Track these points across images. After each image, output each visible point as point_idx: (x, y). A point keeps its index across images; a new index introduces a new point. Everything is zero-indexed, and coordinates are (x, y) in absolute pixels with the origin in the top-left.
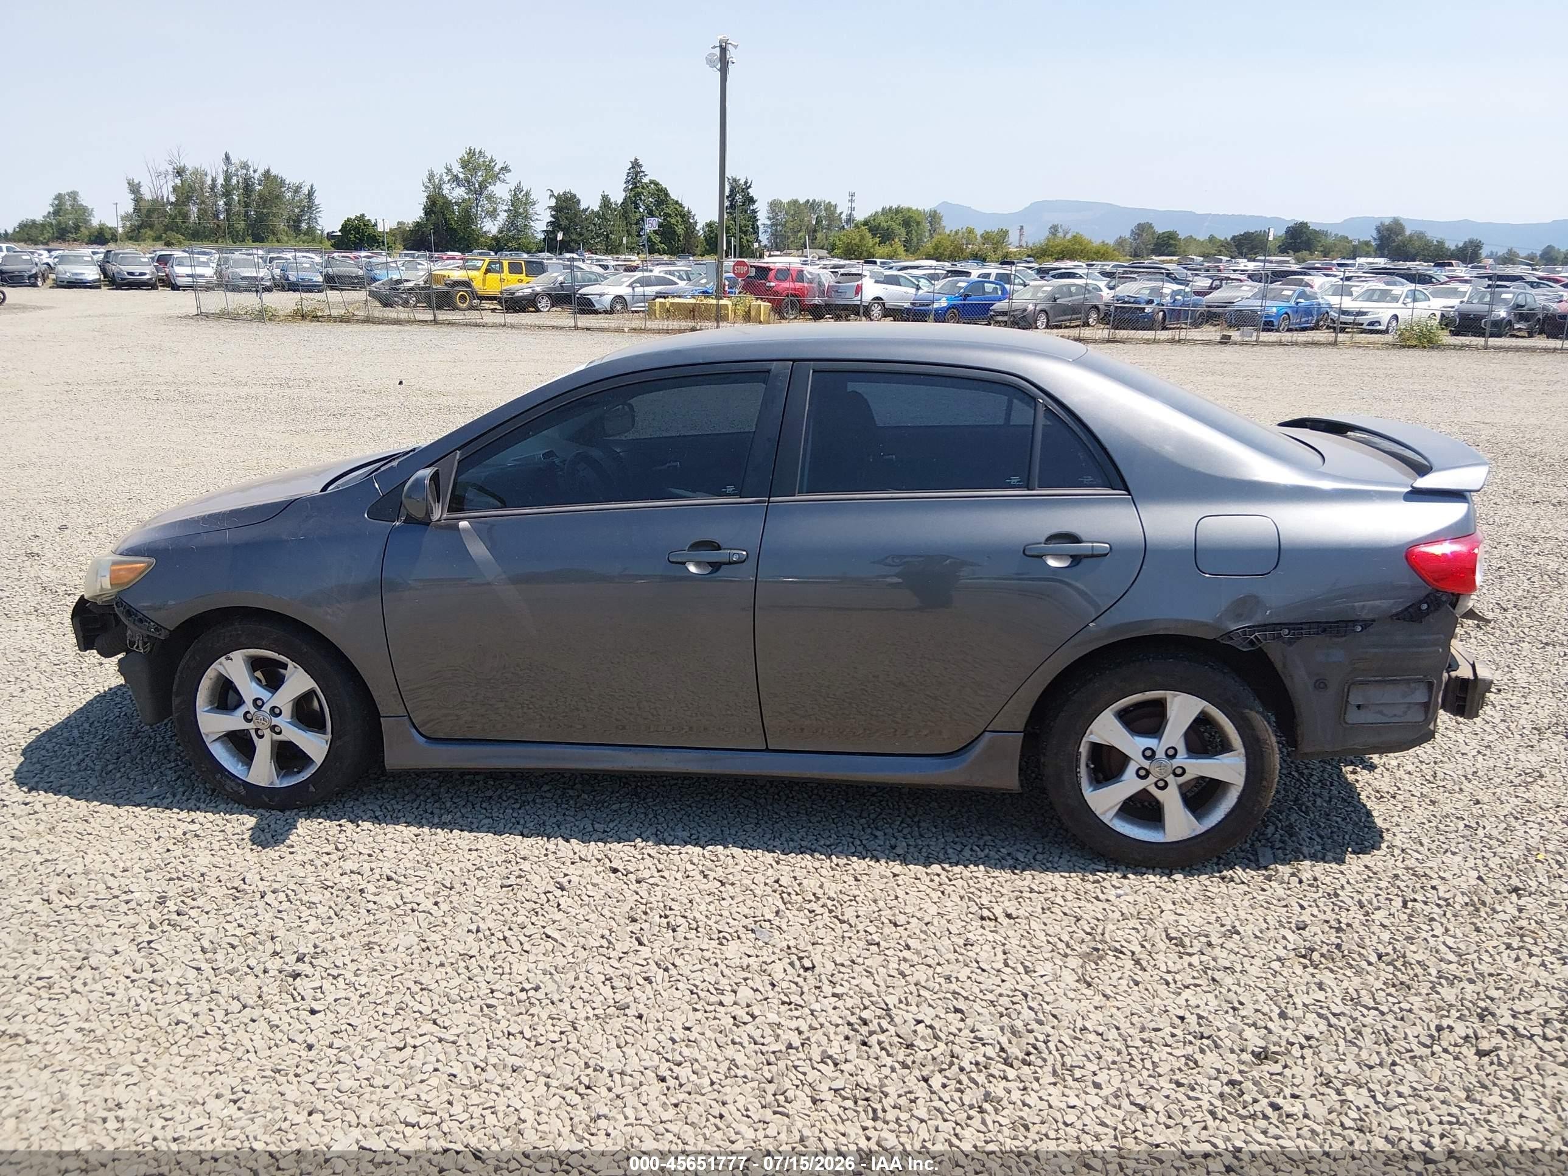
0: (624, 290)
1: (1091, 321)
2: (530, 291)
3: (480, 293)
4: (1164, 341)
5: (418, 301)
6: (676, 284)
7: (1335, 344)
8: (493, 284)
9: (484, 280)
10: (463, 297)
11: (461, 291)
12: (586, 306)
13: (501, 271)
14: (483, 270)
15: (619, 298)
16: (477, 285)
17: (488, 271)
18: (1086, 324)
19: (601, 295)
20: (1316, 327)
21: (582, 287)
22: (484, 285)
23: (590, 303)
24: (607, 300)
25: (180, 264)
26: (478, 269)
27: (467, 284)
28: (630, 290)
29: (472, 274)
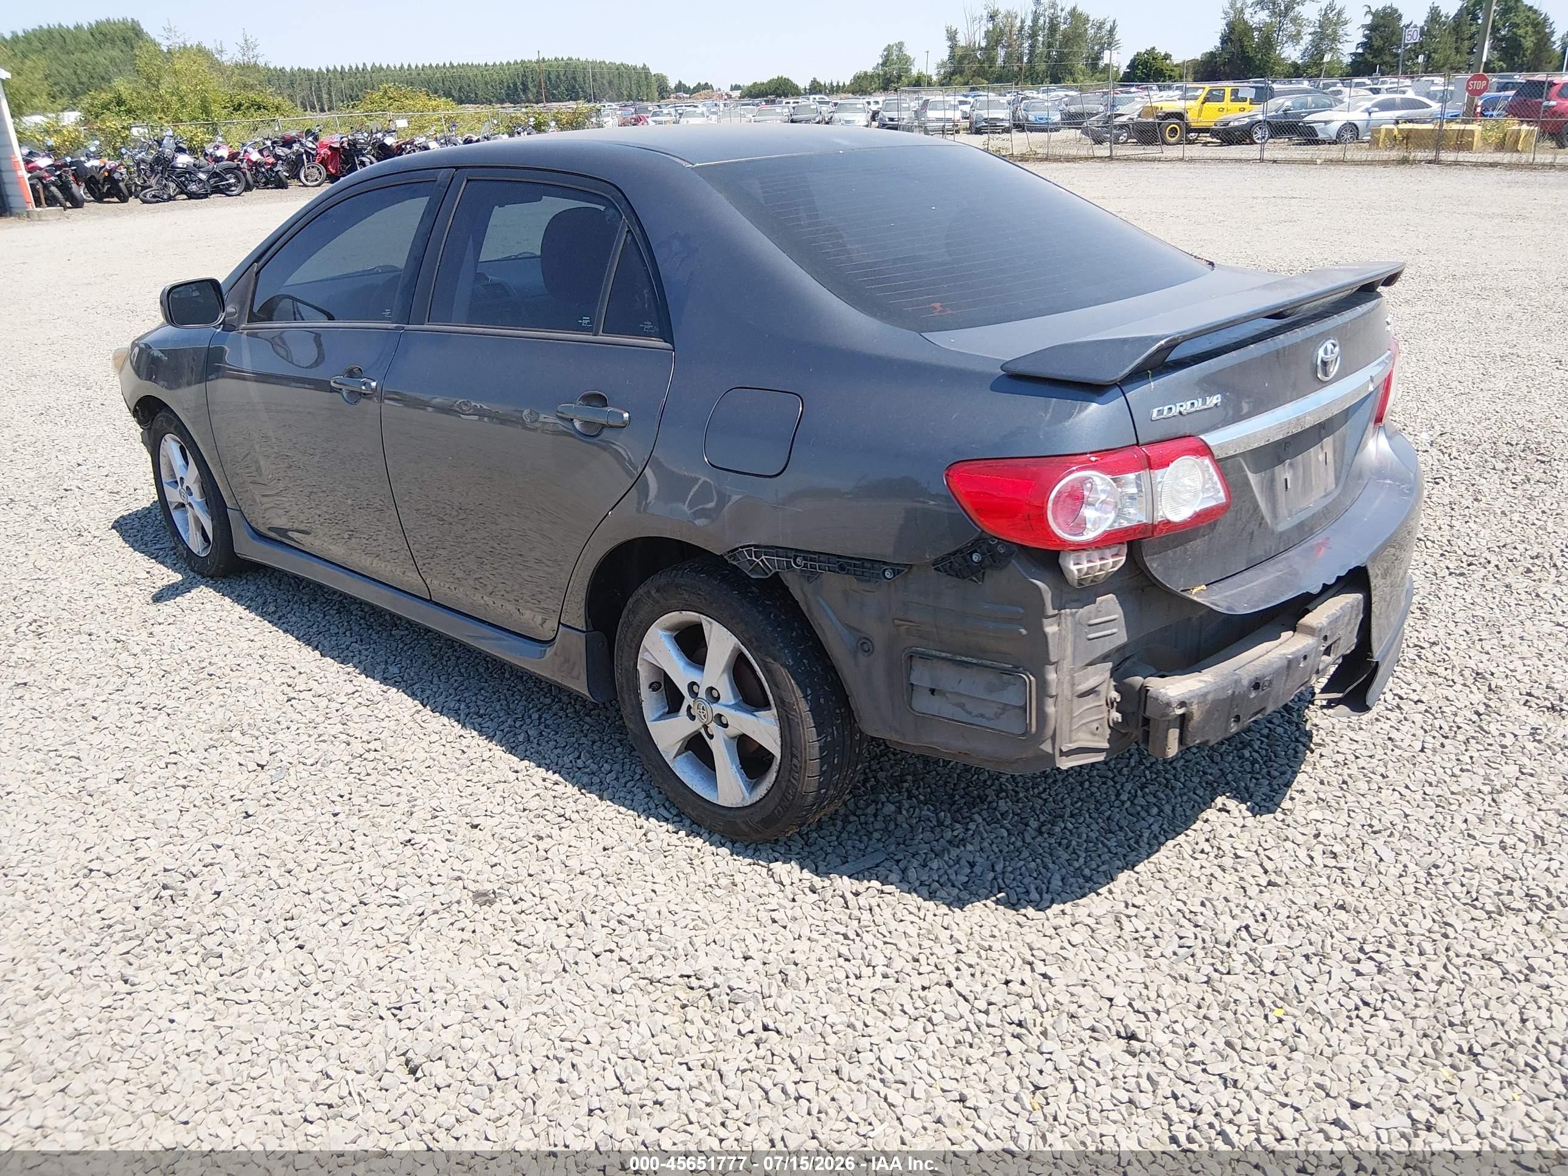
0: (1358, 117)
2: (1247, 120)
3: (1194, 125)
5: (1128, 138)
6: (1428, 106)
8: (1210, 115)
9: (1200, 111)
10: (1174, 131)
11: (1173, 123)
12: (1309, 136)
13: (1221, 99)
14: (1201, 99)
15: (1352, 127)
16: (1192, 118)
17: (1206, 100)
19: (1326, 122)
21: (1310, 113)
22: (1199, 116)
23: (1312, 132)
24: (1334, 128)
25: (934, 109)
26: (1196, 98)
27: (1180, 116)
28: (1366, 116)
29: (1190, 104)
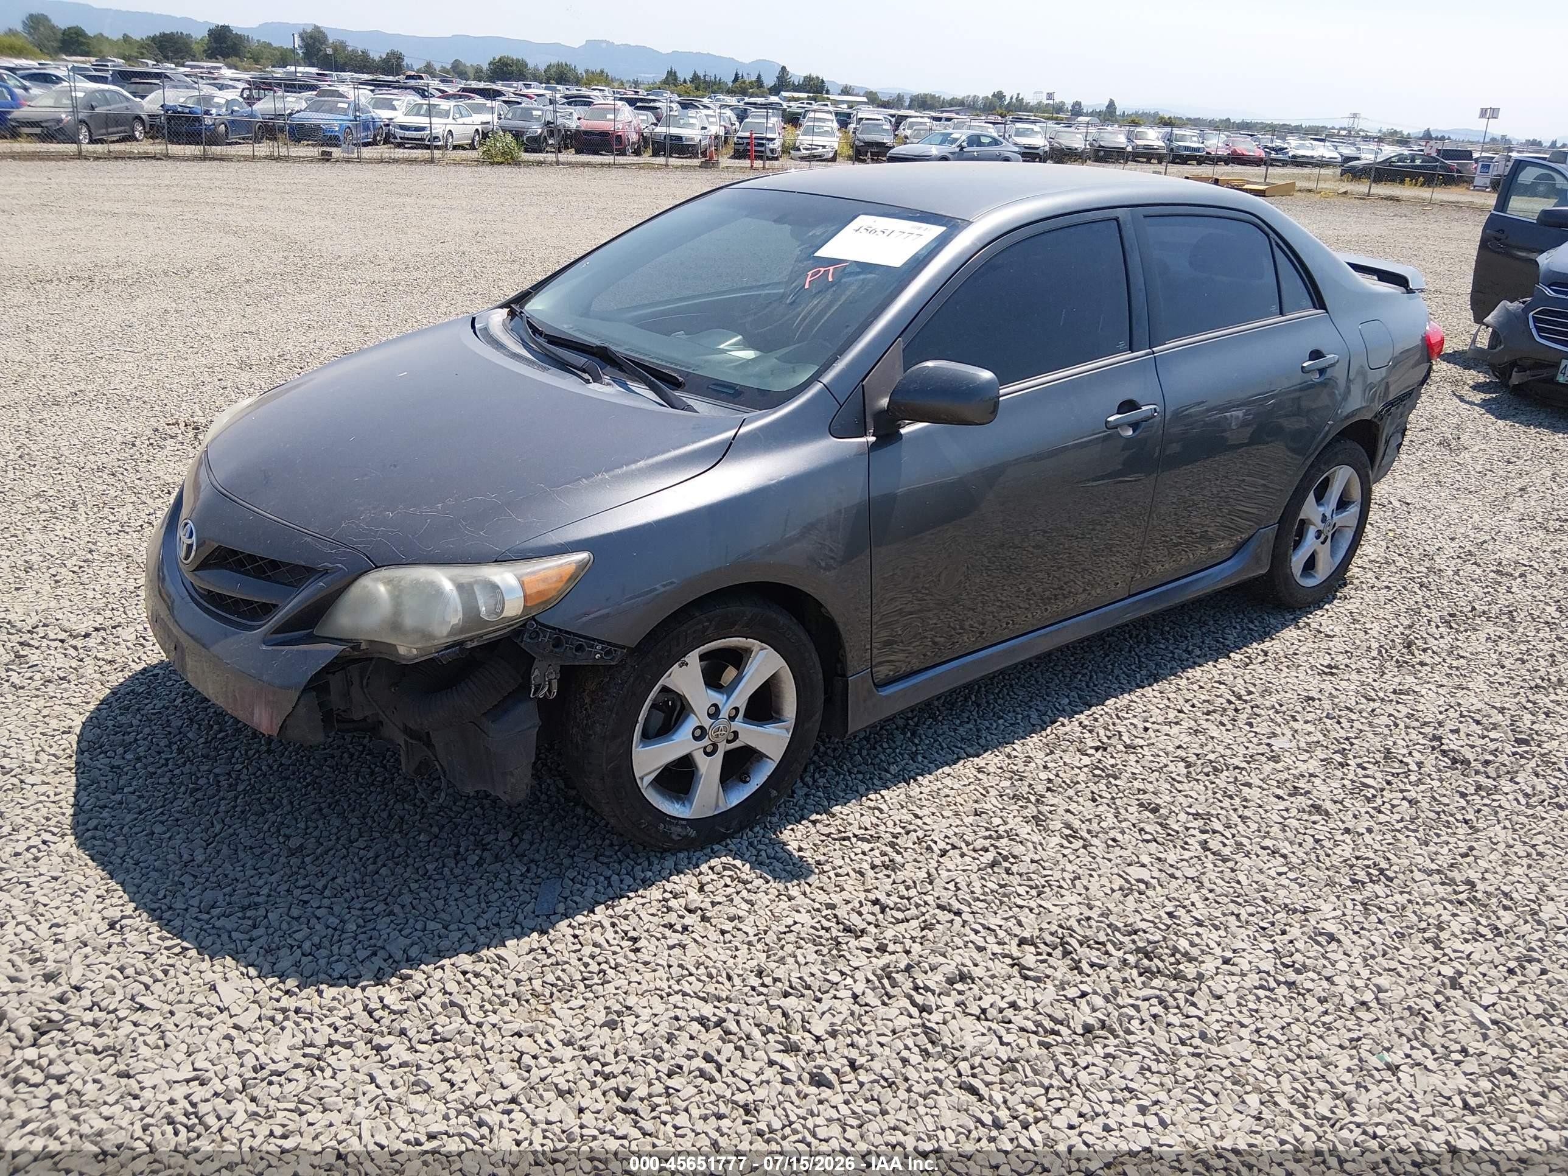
1: (137, 134)
4: (266, 158)
7: (432, 161)
18: (132, 138)
20: (374, 143)
